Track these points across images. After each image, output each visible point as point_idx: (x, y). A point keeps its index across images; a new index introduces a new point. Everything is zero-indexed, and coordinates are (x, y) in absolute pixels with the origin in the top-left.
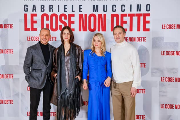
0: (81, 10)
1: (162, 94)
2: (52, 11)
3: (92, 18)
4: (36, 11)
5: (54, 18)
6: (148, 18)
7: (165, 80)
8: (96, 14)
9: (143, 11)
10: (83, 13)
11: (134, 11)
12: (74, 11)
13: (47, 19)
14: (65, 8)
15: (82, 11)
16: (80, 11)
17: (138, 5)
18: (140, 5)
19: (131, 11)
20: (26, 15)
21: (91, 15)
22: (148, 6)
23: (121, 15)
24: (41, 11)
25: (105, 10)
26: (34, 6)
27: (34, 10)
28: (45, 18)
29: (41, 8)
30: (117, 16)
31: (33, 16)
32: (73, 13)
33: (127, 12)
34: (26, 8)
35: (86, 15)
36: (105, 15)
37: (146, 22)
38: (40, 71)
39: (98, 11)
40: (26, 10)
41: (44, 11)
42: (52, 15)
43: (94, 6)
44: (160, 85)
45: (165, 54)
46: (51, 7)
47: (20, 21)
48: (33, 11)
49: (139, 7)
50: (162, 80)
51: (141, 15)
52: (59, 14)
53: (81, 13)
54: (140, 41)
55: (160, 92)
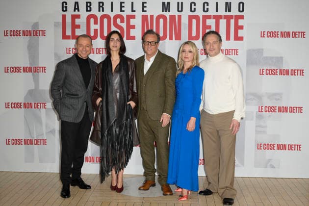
0: (145, 9)
1: (259, 129)
2: (103, 11)
3: (161, 21)
4: (78, 11)
5: (105, 20)
6: (241, 22)
7: (263, 110)
8: (167, 14)
9: (235, 12)
10: (148, 13)
11: (222, 12)
12: (135, 11)
13: (96, 23)
14: (122, 7)
15: (146, 11)
16: (143, 11)
17: (227, 3)
18: (230, 3)
19: (217, 11)
20: (64, 17)
21: (159, 17)
22: (241, 5)
23: (203, 16)
24: (87, 11)
25: (180, 10)
26: (77, 3)
27: (77, 9)
28: (92, 20)
29: (87, 6)
30: (197, 18)
31: (74, 17)
32: (133, 13)
33: (212, 12)
34: (65, 7)
35: (152, 17)
36: (180, 17)
37: (238, 28)
38: (76, 97)
39: (169, 11)
40: (64, 9)
41: (90, 10)
42: (103, 17)
43: (164, 3)
44: (256, 117)
45: (264, 73)
46: (101, 6)
47: (56, 25)
48: (75, 11)
49: (228, 7)
50: (260, 110)
51: (231, 17)
52: (112, 15)
53: (144, 13)
54: (229, 55)
55: (256, 126)
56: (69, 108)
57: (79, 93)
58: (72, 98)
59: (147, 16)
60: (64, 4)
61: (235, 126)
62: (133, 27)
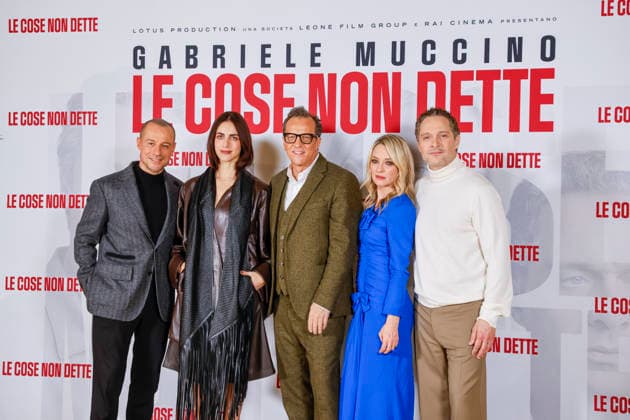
0: (317, 60)
1: (599, 357)
2: (223, 66)
3: (354, 87)
4: (169, 67)
5: (228, 88)
6: (546, 86)
7: (608, 308)
8: (368, 71)
9: (531, 60)
10: (324, 70)
11: (500, 61)
12: (293, 65)
13: (206, 94)
14: (264, 56)
15: (318, 65)
16: (313, 64)
17: (511, 41)
18: (520, 39)
19: (487, 60)
20: (137, 81)
21: (349, 78)
22: (548, 42)
23: (454, 74)
24: (188, 66)
25: (398, 59)
26: (165, 50)
27: (165, 62)
28: (199, 88)
29: (188, 57)
30: (438, 77)
31: (160, 81)
32: (290, 71)
33: (475, 63)
34: (141, 58)
35: (332, 77)
36: (397, 77)
37: (539, 99)
38: (129, 261)
39: (373, 64)
40: (139, 63)
41: (195, 66)
42: (223, 80)
43: (360, 46)
44: (589, 325)
45: (609, 213)
46: (219, 53)
47: (119, 100)
48: (161, 67)
49: (515, 48)
50: (600, 308)
51: (523, 74)
52: (243, 75)
53: (316, 70)
54: (518, 167)
55: (591, 350)
56: (111, 287)
57: (135, 253)
58: (120, 263)
59: (322, 75)
60: (139, 51)
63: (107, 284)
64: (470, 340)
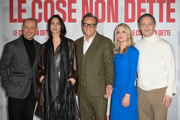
3: (100, 5)
5: (49, 5)
21: (98, 1)
28: (37, 5)
35: (91, 1)
36: (117, 1)
38: (22, 75)
56: (16, 86)
57: (25, 71)
58: (19, 76)
61: (167, 101)
62: (75, 11)
63: (14, 84)
64: (163, 103)
